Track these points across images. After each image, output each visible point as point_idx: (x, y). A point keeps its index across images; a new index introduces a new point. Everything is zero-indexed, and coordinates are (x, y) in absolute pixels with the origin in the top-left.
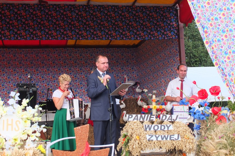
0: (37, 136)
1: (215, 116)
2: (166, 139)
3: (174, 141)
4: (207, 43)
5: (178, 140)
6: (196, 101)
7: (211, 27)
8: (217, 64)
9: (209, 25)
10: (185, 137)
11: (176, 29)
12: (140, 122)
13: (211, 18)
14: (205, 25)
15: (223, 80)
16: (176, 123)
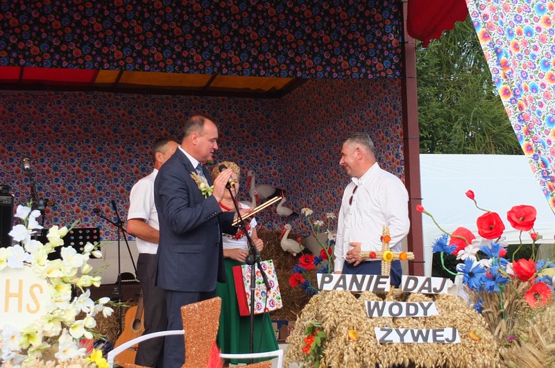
0: (87, 326)
1: (522, 283)
2: (425, 339)
3: (444, 344)
4: (506, 93)
5: (455, 343)
6: (467, 242)
7: (515, 53)
8: (529, 149)
9: (511, 47)
10: (471, 334)
11: (398, 53)
12: (352, 293)
13: (515, 30)
14: (503, 47)
15: (543, 190)
16: (444, 299)
